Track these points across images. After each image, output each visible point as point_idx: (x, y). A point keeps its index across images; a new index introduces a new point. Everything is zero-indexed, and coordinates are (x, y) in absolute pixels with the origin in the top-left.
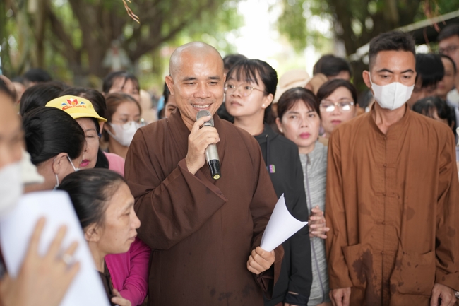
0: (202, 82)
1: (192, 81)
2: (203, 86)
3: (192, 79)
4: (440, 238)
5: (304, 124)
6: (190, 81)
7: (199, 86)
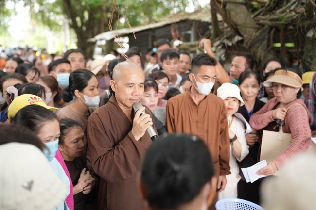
0: (136, 86)
1: (131, 85)
2: (137, 88)
3: (131, 84)
4: (221, 155)
5: (153, 100)
6: (130, 85)
7: (135, 88)
